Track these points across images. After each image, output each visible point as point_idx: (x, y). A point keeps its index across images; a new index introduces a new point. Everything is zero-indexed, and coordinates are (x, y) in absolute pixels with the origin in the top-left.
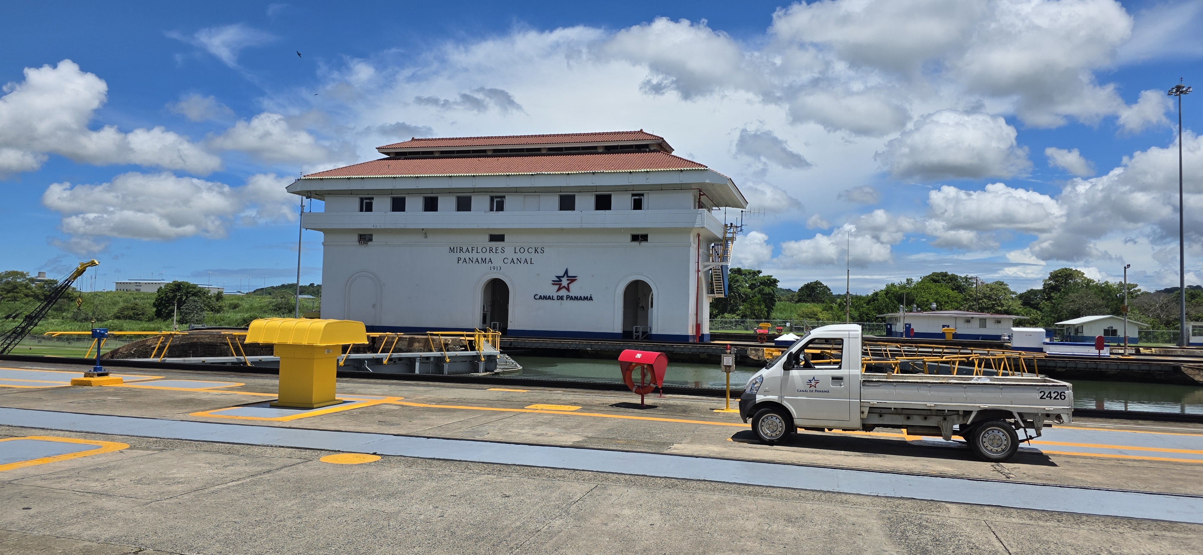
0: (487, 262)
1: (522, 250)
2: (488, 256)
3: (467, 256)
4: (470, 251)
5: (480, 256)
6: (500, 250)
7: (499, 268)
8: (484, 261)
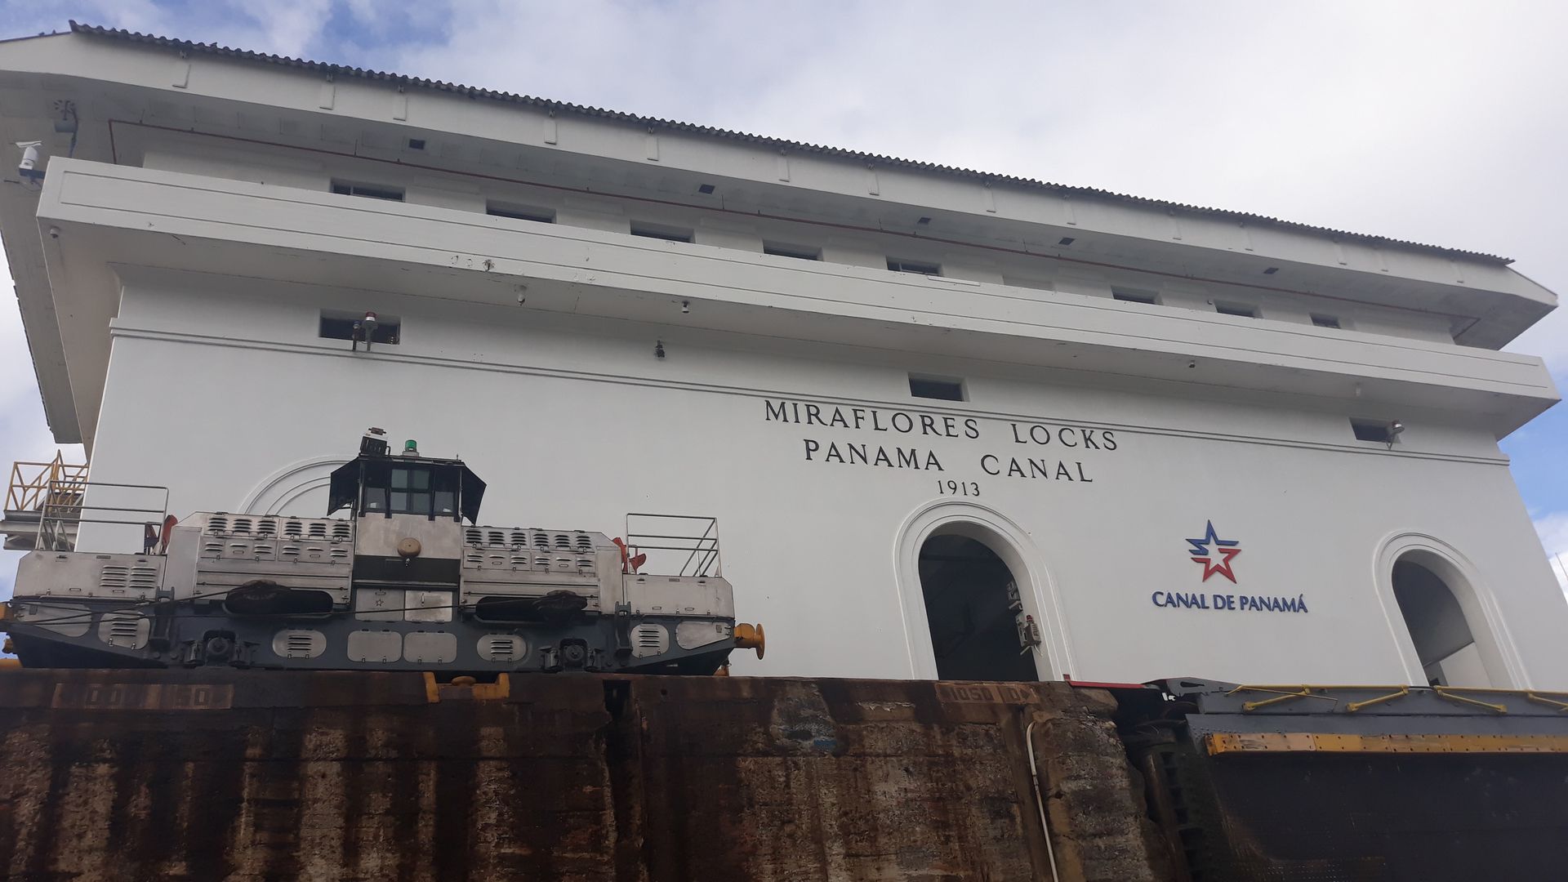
0: (922, 462)
1: (1040, 434)
2: (919, 442)
3: (842, 437)
4: (851, 421)
5: (891, 442)
6: (959, 426)
7: (971, 489)
8: (911, 459)
